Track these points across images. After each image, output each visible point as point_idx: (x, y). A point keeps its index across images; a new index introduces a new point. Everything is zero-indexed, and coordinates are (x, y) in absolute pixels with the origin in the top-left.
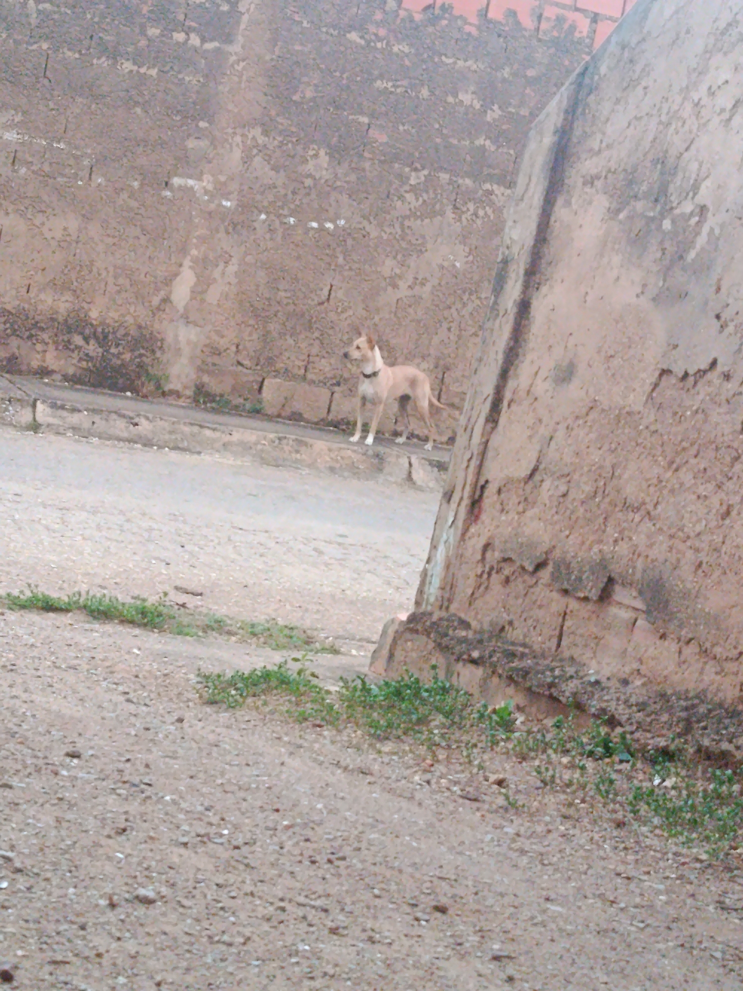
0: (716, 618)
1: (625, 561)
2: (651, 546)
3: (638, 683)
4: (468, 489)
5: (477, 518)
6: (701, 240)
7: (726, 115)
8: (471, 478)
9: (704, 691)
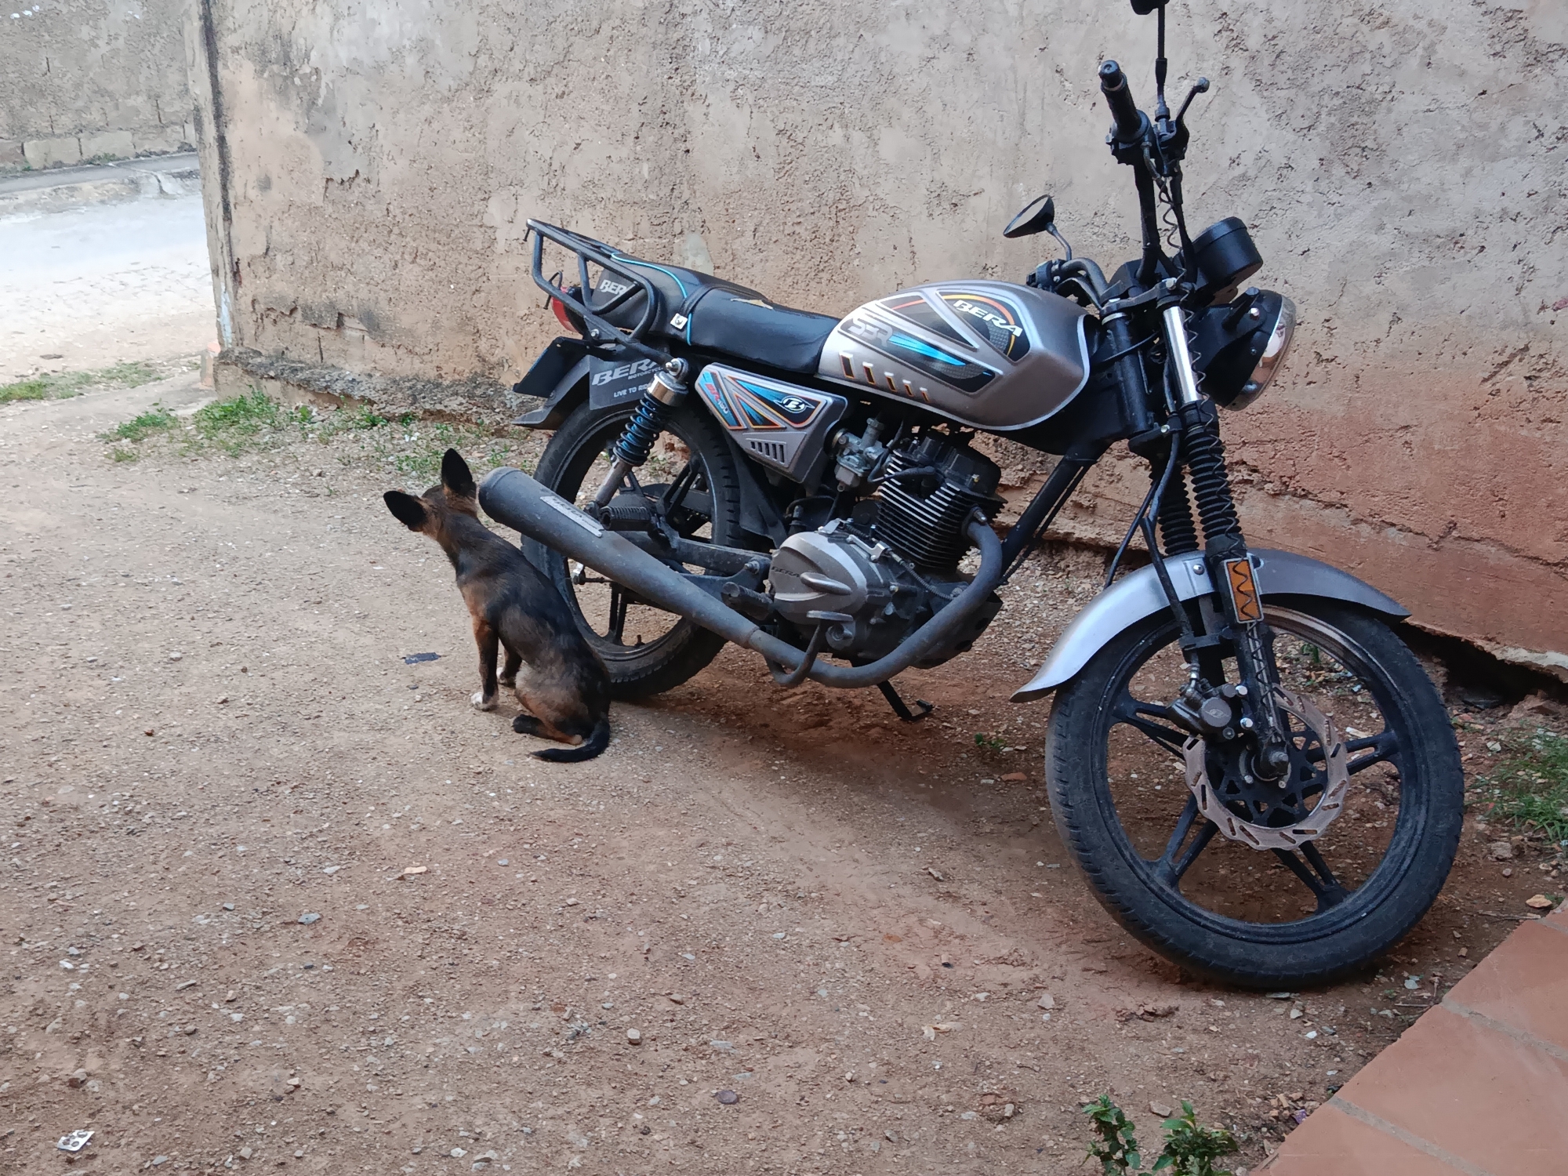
0: (410, 331)
1: (345, 302)
2: (357, 291)
3: (378, 375)
4: (228, 266)
5: (240, 282)
6: (323, 91)
7: (311, 7)
8: (227, 260)
9: (417, 375)
